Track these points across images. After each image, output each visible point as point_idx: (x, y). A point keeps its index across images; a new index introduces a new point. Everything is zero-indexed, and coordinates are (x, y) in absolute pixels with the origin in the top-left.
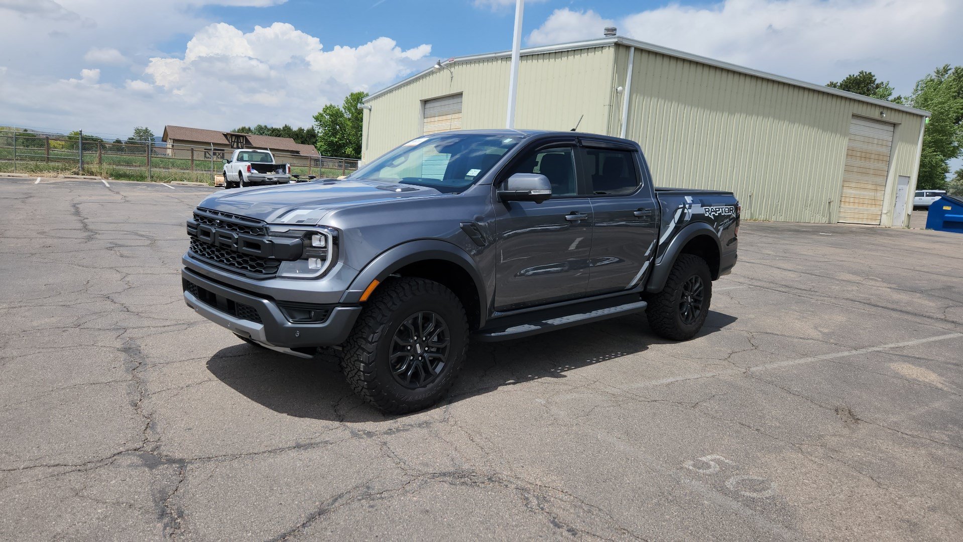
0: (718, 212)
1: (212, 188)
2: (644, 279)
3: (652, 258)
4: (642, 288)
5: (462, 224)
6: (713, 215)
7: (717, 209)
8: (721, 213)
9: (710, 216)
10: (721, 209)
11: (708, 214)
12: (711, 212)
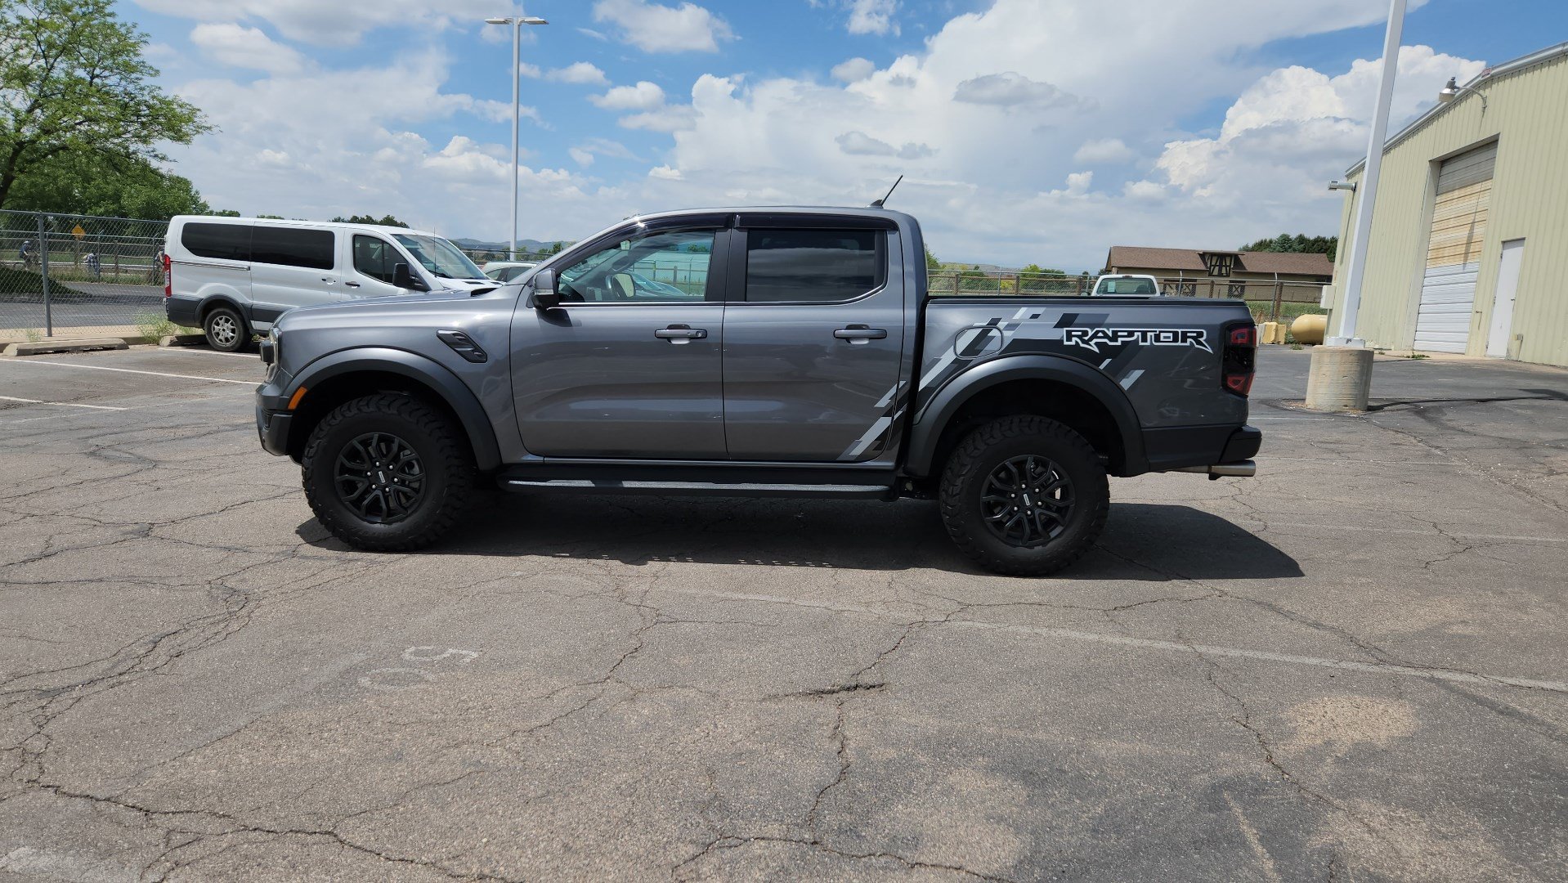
0: (1120, 339)
2: (890, 449)
3: (900, 413)
4: (890, 464)
5: (440, 332)
6: (1096, 344)
7: (1119, 334)
8: (1137, 341)
9: (1082, 345)
10: (1140, 334)
11: (1076, 342)
12: (1091, 339)
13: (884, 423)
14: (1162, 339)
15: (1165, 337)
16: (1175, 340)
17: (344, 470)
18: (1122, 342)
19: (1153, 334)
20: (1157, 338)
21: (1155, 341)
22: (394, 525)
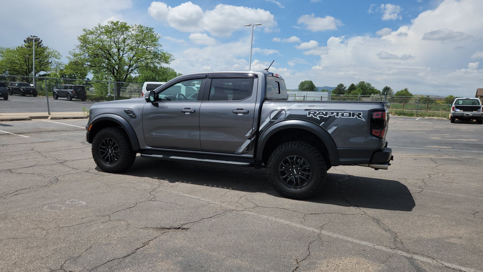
0: (328, 115)
1: (448, 121)
2: (251, 151)
3: (253, 138)
4: (251, 156)
5: (125, 109)
6: (319, 116)
7: (328, 113)
8: (335, 116)
9: (314, 117)
10: (336, 113)
11: (312, 116)
12: (317, 115)
13: (248, 142)
14: (344, 115)
15: (345, 115)
16: (350, 116)
17: (101, 148)
18: (329, 116)
19: (341, 113)
20: (343, 115)
21: (342, 116)
22: (112, 165)
